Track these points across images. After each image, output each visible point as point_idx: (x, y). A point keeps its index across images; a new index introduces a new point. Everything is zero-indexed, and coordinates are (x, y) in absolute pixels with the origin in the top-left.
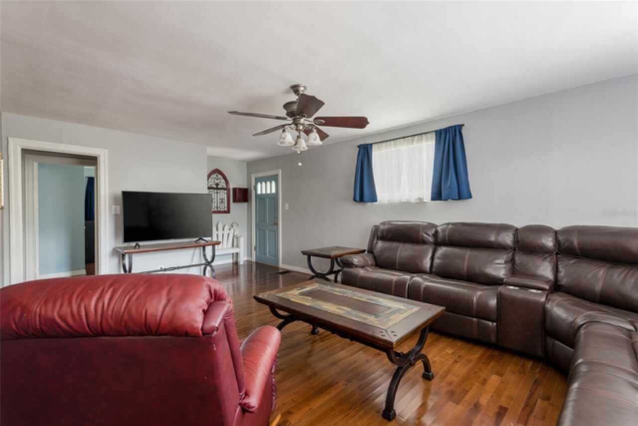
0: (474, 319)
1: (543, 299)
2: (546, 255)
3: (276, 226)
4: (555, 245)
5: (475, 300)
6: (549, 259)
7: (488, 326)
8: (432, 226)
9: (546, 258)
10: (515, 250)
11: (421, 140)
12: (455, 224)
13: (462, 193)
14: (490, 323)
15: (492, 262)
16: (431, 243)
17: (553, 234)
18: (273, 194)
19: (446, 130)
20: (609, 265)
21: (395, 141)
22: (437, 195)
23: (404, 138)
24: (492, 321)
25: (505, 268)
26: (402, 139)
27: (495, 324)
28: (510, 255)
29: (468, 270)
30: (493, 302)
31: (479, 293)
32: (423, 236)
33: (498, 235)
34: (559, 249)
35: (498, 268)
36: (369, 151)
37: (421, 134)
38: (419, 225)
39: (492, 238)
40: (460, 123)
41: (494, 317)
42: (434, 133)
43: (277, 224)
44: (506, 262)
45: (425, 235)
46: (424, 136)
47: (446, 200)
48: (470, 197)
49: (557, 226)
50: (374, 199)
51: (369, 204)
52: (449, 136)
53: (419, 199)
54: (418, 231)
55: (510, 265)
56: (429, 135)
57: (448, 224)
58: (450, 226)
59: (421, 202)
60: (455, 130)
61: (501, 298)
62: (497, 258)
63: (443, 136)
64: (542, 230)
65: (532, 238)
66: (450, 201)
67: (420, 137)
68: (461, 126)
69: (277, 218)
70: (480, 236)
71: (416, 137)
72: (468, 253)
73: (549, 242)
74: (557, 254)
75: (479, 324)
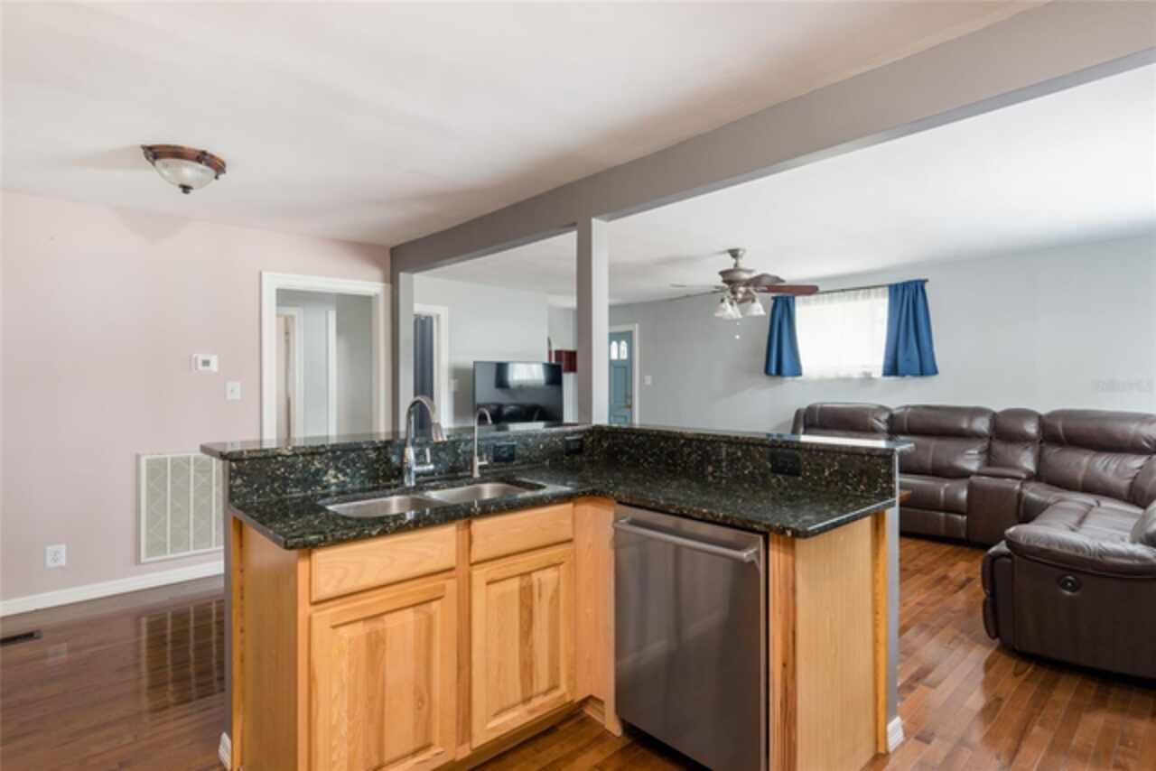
0: (942, 514)
1: (1017, 487)
2: (1029, 444)
3: (629, 410)
4: (1038, 432)
5: (942, 492)
6: (1030, 448)
7: (957, 519)
8: (883, 409)
9: (1027, 447)
10: (991, 438)
11: (869, 294)
12: (915, 407)
13: (926, 368)
14: (959, 517)
15: (963, 452)
16: (884, 431)
17: (1036, 419)
18: (623, 361)
19: (905, 285)
20: (1093, 453)
21: (830, 294)
22: (893, 369)
23: (843, 290)
24: (961, 513)
25: (979, 460)
26: (841, 294)
27: (965, 518)
28: (985, 444)
29: (933, 464)
30: (963, 494)
31: (947, 485)
32: (873, 423)
33: (971, 420)
34: (1043, 436)
35: (971, 460)
36: (791, 304)
37: (868, 288)
38: (867, 409)
39: (965, 425)
40: (923, 278)
41: (965, 510)
42: (886, 290)
43: (630, 407)
44: (980, 453)
45: (876, 422)
46: (872, 291)
47: (903, 375)
48: (935, 372)
49: (1043, 410)
50: (797, 372)
51: (789, 379)
52: (909, 293)
53: (865, 374)
54: (865, 416)
55: (985, 457)
56: (880, 290)
57: (906, 407)
58: (909, 410)
59: (867, 379)
60: (917, 287)
61: (972, 489)
62: (970, 449)
63: (900, 292)
64: (1024, 414)
65: (1010, 424)
66: (908, 377)
67: (867, 291)
68: (924, 281)
69: (631, 397)
70: (948, 422)
71: (861, 292)
72: (933, 443)
73: (1031, 428)
74: (1041, 442)
75: (947, 519)
